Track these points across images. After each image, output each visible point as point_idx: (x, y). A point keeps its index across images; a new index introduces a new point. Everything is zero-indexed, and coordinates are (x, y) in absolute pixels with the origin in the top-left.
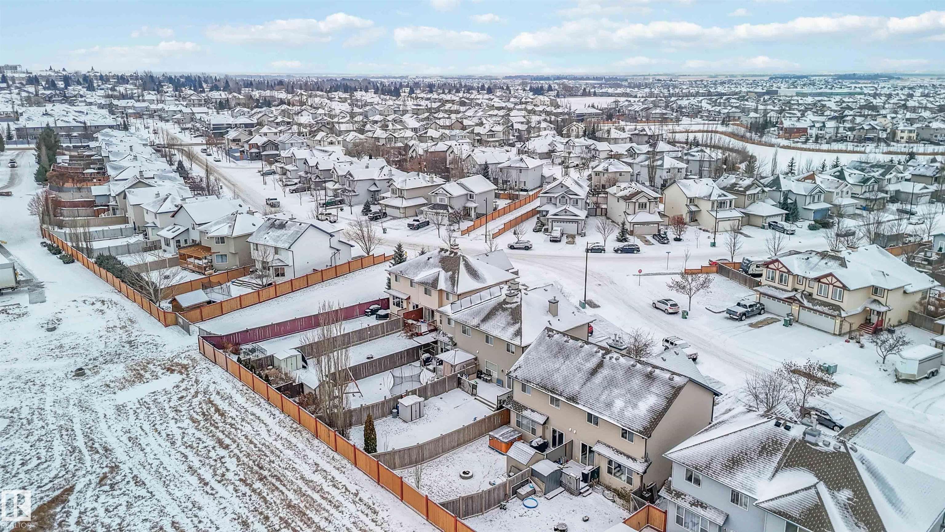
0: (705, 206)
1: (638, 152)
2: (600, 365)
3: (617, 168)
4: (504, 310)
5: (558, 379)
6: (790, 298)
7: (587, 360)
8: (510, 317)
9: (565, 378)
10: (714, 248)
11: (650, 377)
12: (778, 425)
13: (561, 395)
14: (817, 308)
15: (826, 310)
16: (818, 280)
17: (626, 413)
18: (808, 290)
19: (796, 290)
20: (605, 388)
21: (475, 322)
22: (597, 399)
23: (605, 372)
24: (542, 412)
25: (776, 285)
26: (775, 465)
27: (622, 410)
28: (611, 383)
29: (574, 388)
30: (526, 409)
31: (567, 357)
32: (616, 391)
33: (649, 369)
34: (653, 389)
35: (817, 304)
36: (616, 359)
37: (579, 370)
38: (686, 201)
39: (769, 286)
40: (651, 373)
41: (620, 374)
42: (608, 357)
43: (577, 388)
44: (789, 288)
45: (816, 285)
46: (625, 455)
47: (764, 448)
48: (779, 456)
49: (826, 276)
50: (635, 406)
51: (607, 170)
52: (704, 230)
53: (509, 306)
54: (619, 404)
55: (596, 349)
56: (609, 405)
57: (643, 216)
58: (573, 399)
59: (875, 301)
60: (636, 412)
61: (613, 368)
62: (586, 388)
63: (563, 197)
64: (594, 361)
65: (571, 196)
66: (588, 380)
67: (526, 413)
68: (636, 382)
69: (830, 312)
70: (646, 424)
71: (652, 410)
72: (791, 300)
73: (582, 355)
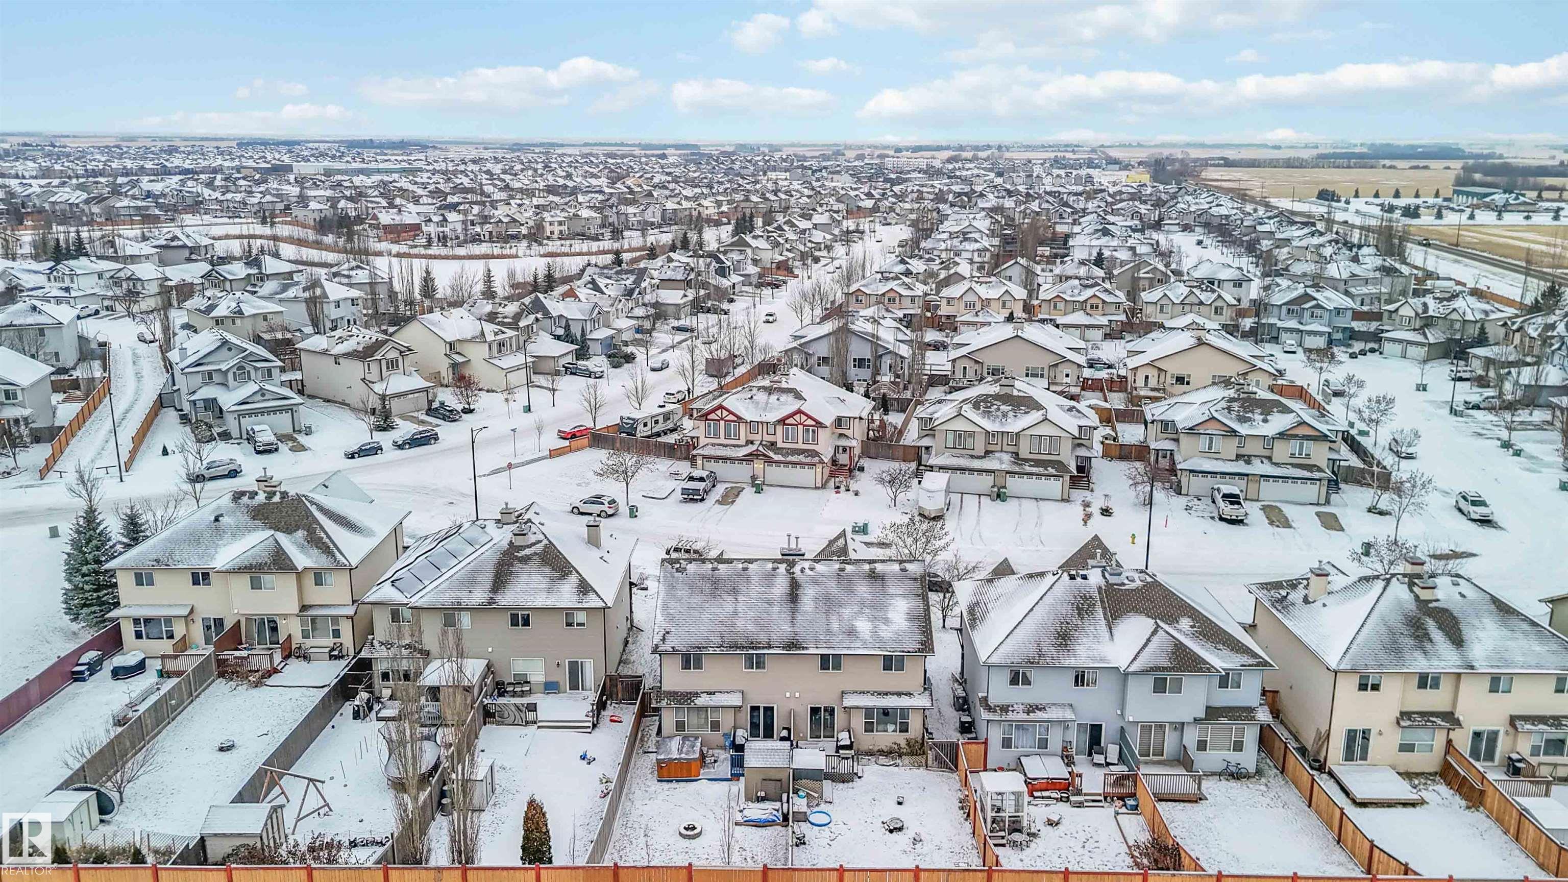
2: (794, 586)
4: (526, 560)
5: (746, 625)
6: (749, 455)
7: (770, 585)
8: (547, 570)
9: (757, 623)
10: (529, 414)
11: (873, 576)
12: (1072, 577)
13: (770, 647)
14: (790, 458)
17: (882, 634)
18: (767, 438)
19: (752, 443)
20: (827, 613)
21: (479, 597)
22: (829, 632)
23: (809, 592)
24: (729, 688)
25: (722, 441)
26: (1103, 622)
27: (874, 632)
28: (828, 604)
29: (782, 628)
30: (697, 695)
31: (735, 591)
32: (847, 612)
33: (867, 567)
34: (892, 590)
35: (788, 454)
36: (812, 569)
37: (770, 603)
38: (443, 349)
39: (713, 445)
40: (873, 571)
41: (832, 587)
42: (797, 569)
43: (787, 627)
44: (742, 441)
46: (893, 694)
47: (1078, 609)
48: (1100, 610)
49: (790, 416)
50: (887, 621)
52: (488, 391)
54: (863, 626)
55: (770, 566)
56: (852, 633)
58: (793, 645)
59: (841, 435)
60: (894, 627)
61: (815, 582)
62: (799, 622)
64: (782, 583)
66: (794, 612)
67: (701, 701)
68: (863, 589)
69: (808, 460)
70: (917, 637)
71: (911, 618)
73: (755, 579)
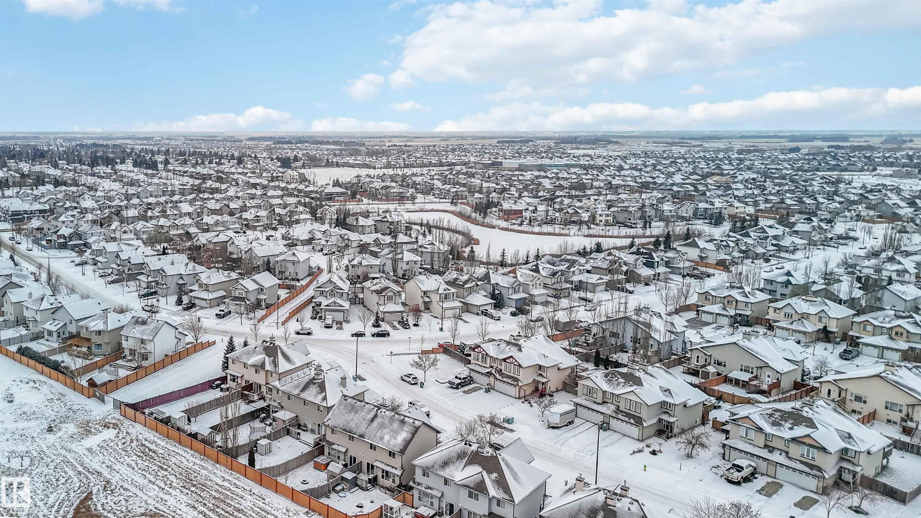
0: (435, 298)
1: (383, 242)
2: (376, 416)
3: (368, 262)
4: (315, 383)
5: (352, 425)
6: (488, 373)
7: (368, 414)
8: (318, 389)
9: (357, 425)
10: (441, 332)
11: (403, 422)
12: (466, 444)
13: (355, 434)
14: (505, 379)
15: (510, 381)
16: (504, 360)
17: (391, 442)
18: (499, 367)
19: (492, 367)
20: (379, 429)
21: (296, 392)
22: (375, 436)
23: (378, 420)
24: (344, 445)
25: (480, 363)
26: (464, 464)
27: (389, 441)
28: (382, 426)
29: (362, 430)
30: (334, 444)
31: (357, 412)
32: (385, 431)
33: (402, 417)
34: (405, 429)
35: (505, 377)
36: (384, 412)
37: (364, 419)
38: (421, 294)
39: (476, 364)
40: (403, 420)
41: (387, 421)
42: (379, 411)
43: (364, 430)
44: (488, 366)
45: (503, 363)
46: (391, 466)
47: (459, 456)
48: (466, 459)
49: (509, 358)
50: (395, 438)
51: (361, 264)
52: (435, 317)
53: (317, 381)
54: (387, 437)
55: (372, 407)
56: (382, 438)
57: (391, 307)
58: (362, 436)
59: (540, 375)
60: (396, 441)
61: (383, 418)
62: (368, 429)
63: (332, 291)
64: (372, 414)
65: (338, 291)
66: (369, 425)
67: (335, 447)
68: (396, 425)
69: (512, 382)
70: (402, 448)
71: (404, 440)
72: (489, 374)
73: (365, 410)
